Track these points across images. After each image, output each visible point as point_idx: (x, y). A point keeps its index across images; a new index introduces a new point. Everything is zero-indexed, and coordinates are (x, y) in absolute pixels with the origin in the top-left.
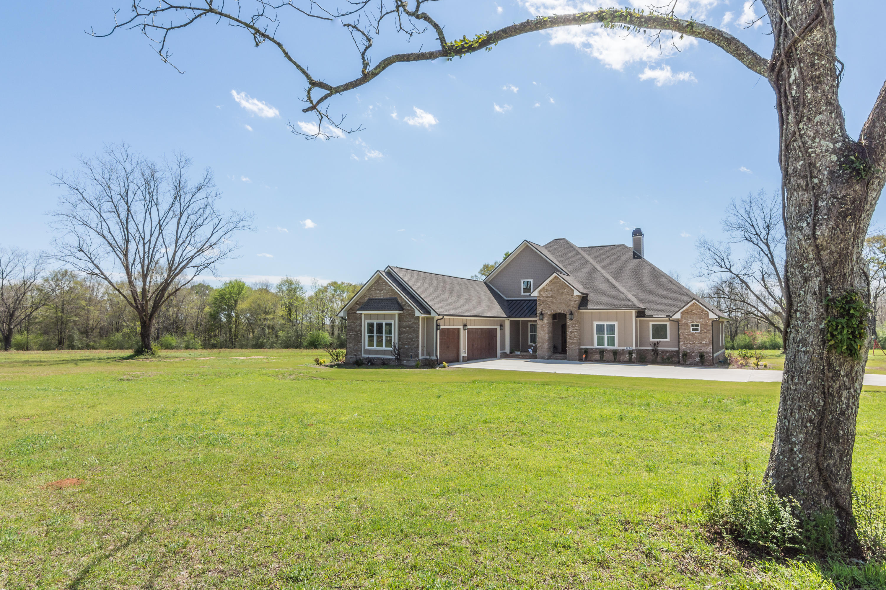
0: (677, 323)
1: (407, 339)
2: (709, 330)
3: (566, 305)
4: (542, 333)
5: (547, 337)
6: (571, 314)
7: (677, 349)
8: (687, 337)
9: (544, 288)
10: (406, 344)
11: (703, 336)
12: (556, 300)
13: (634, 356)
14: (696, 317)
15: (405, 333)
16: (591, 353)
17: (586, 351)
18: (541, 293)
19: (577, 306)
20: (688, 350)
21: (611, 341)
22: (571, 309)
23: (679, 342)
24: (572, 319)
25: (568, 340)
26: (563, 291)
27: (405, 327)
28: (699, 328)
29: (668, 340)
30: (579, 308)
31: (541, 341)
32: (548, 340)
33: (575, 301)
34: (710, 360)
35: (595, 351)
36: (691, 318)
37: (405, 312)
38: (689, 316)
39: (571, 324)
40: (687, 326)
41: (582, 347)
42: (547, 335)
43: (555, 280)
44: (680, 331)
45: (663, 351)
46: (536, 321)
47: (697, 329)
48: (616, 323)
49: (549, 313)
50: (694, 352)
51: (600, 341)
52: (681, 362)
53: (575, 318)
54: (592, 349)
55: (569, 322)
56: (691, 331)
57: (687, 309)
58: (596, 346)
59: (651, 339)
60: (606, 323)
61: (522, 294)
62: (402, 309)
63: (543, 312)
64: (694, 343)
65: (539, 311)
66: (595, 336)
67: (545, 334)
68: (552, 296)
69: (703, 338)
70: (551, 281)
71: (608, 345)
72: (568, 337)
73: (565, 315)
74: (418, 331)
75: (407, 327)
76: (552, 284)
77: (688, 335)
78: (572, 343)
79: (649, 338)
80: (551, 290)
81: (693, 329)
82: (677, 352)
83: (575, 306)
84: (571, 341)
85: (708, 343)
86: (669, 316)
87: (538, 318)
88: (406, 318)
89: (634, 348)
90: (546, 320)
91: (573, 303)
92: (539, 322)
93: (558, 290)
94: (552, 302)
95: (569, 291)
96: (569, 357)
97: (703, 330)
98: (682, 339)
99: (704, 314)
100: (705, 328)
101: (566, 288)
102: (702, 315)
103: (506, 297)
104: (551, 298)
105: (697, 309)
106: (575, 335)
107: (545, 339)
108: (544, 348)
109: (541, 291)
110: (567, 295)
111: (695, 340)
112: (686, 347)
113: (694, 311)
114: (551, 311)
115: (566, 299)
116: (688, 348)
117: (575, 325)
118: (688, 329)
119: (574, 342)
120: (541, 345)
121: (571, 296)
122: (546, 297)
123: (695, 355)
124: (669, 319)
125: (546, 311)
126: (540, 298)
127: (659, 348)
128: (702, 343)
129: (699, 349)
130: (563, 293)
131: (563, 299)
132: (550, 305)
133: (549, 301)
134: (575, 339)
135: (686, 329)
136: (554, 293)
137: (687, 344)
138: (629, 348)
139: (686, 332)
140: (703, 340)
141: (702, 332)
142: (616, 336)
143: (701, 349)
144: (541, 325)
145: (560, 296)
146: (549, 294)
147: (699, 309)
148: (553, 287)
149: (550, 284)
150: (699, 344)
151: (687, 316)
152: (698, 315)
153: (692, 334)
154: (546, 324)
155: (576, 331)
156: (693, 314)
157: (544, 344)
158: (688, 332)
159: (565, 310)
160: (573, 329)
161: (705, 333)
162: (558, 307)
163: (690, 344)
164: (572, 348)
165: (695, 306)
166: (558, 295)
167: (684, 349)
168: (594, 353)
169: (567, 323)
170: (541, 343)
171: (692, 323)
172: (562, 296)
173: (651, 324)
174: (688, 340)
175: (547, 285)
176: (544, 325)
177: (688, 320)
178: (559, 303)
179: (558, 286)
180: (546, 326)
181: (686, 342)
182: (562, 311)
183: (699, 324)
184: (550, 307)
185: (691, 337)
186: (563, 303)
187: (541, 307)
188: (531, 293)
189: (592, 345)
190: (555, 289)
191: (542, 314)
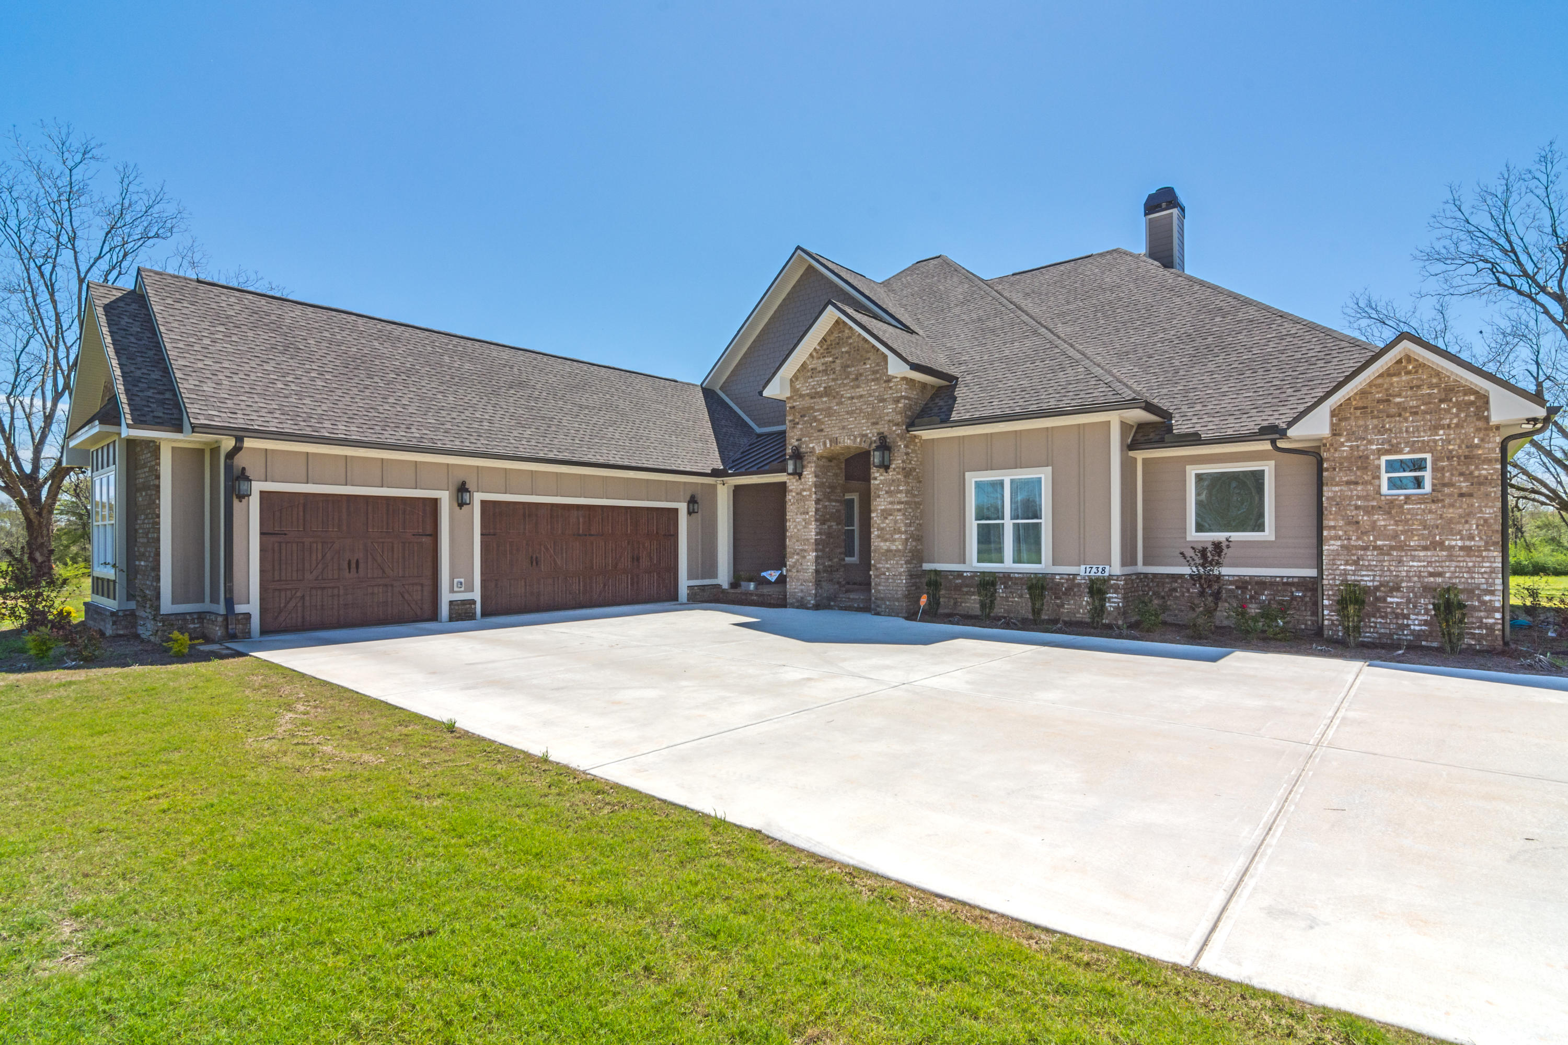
0: (1313, 460)
1: (143, 534)
2: (1484, 481)
3: (868, 416)
4: (799, 518)
5: (812, 532)
6: (885, 447)
7: (1313, 573)
8: (1363, 518)
9: (800, 363)
10: (142, 556)
11: (1450, 513)
12: (840, 403)
13: (1114, 601)
14: (1410, 422)
15: (141, 511)
16: (958, 588)
17: (935, 582)
18: (798, 385)
19: (902, 419)
20: (1367, 579)
21: (1029, 544)
22: (884, 429)
23: (1320, 541)
24: (886, 467)
25: (876, 543)
26: (861, 368)
28: (1427, 476)
29: (1268, 534)
30: (911, 424)
31: (798, 547)
32: (817, 542)
33: (897, 401)
34: (1490, 628)
36: (1381, 430)
38: (1371, 423)
39: (882, 483)
40: (1364, 468)
41: (927, 566)
42: (813, 526)
43: (836, 335)
44: (1327, 492)
45: (1243, 584)
47: (1416, 483)
49: (819, 450)
50: (1397, 588)
51: (990, 544)
52: (1328, 633)
53: (897, 463)
54: (960, 574)
55: (878, 478)
56: (1384, 489)
57: (1363, 393)
58: (973, 563)
59: (1193, 535)
60: (1007, 477)
63: (803, 450)
64: (1401, 547)
65: (791, 448)
66: (972, 525)
67: (807, 523)
68: (827, 392)
69: (1450, 521)
70: (825, 339)
71: (1017, 560)
72: (875, 533)
73: (868, 454)
76: (828, 351)
77: (1369, 511)
78: (889, 550)
79: (1184, 530)
80: (825, 372)
81: (1393, 484)
82: (1313, 586)
83: (899, 418)
84: (884, 546)
85: (1477, 542)
86: (1273, 432)
87: (790, 470)
89: (1116, 568)
90: (809, 476)
91: (890, 408)
92: (793, 484)
93: (845, 367)
94: (829, 413)
95: (878, 364)
96: (879, 602)
97: (1450, 485)
98: (1334, 528)
99: (1458, 405)
100: (1461, 474)
101: (869, 355)
102: (1448, 411)
103: (759, 426)
104: (825, 399)
105: (1418, 387)
106: (896, 522)
107: (808, 540)
108: (805, 571)
109: (797, 379)
110: (873, 380)
111: (1403, 532)
112: (1356, 563)
113: (1399, 395)
114: (825, 444)
115: (871, 395)
116: (1368, 568)
117: (898, 486)
118: (1365, 483)
119: (894, 548)
120: (798, 560)
121: (886, 382)
122: (812, 398)
123: (1409, 601)
124: (1273, 442)
125: (811, 445)
126: (795, 401)
127: (1225, 571)
128: (1441, 543)
129: (1431, 574)
130: (861, 375)
131: (861, 396)
132: (823, 423)
133: (818, 410)
134: (897, 536)
135: (1356, 483)
136: (834, 380)
137: (1365, 548)
138: (1094, 570)
139: (1359, 498)
140: (1452, 532)
141: (1446, 490)
142: (1046, 522)
143: (1440, 574)
144: (797, 494)
145: (853, 387)
146: (820, 386)
147: (1431, 386)
148: (831, 359)
149: (822, 351)
150: (1425, 548)
151: (1361, 423)
152: (1425, 412)
153: (1392, 502)
154: (810, 490)
155: (899, 510)
156: (1393, 410)
157: (804, 557)
158: (1365, 498)
159: (866, 435)
160: (891, 503)
161: (1462, 495)
162: (844, 428)
163: (1375, 548)
164: (888, 568)
165: (1408, 373)
166: (845, 385)
167: (1345, 573)
168: (965, 589)
169: (872, 482)
170: (798, 554)
171: (1388, 452)
172: (858, 387)
173: (1192, 471)
174: (1365, 533)
175: (814, 354)
176: (805, 493)
177: (1370, 442)
178: (848, 413)
179: (846, 352)
180: (810, 496)
181: (1358, 539)
182: (858, 440)
183: (1428, 456)
184: (821, 430)
185: (1381, 520)
186: (861, 410)
187: (797, 432)
189: (958, 558)
190: (838, 365)
191: (798, 456)
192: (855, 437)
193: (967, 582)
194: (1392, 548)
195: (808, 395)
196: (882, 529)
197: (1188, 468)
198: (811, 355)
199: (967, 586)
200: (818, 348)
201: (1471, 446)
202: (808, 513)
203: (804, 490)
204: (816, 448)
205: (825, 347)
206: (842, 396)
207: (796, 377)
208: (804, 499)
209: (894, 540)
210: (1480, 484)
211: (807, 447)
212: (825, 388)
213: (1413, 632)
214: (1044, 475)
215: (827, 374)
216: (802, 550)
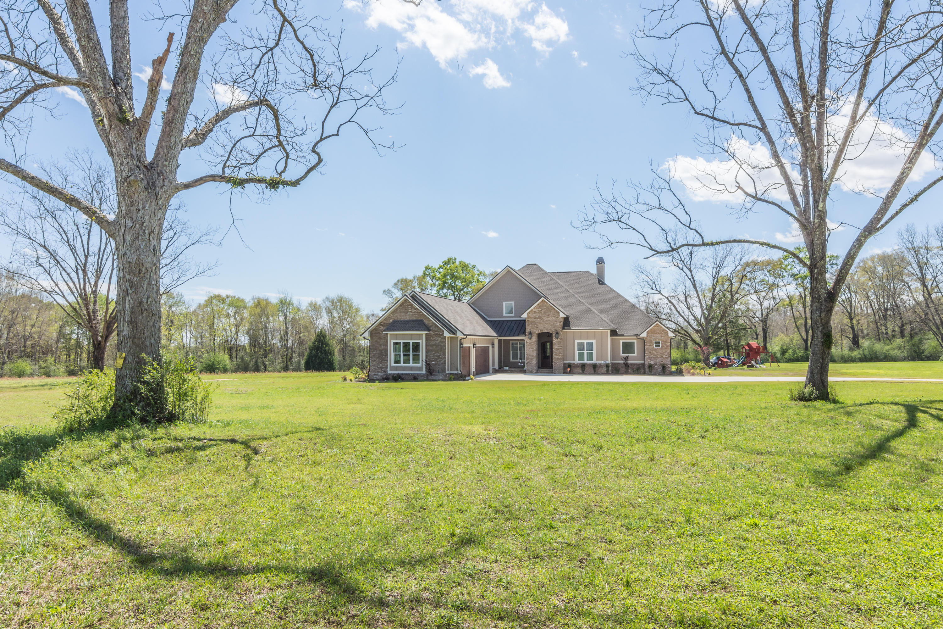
0: (643, 341)
1: (434, 356)
3: (552, 325)
4: (531, 349)
6: (557, 333)
7: (643, 362)
9: (532, 310)
10: (434, 361)
11: (664, 351)
12: (543, 321)
13: (610, 368)
14: (658, 335)
16: (574, 366)
17: (570, 366)
18: (530, 315)
19: (561, 327)
20: (652, 363)
21: (590, 356)
22: (556, 329)
23: (645, 356)
24: (557, 338)
25: (554, 356)
26: (550, 313)
27: (432, 346)
28: (660, 344)
29: (635, 354)
30: (564, 328)
31: (529, 357)
32: (535, 356)
33: (560, 322)
34: (669, 370)
35: (576, 365)
37: (432, 332)
38: (653, 335)
39: (556, 342)
40: (651, 343)
41: (566, 362)
42: (535, 352)
43: (542, 304)
44: (646, 347)
45: (631, 364)
46: (523, 340)
47: (659, 346)
48: (594, 341)
49: (537, 332)
50: (656, 364)
51: (581, 356)
52: (646, 372)
53: (560, 337)
54: (574, 363)
55: (555, 340)
56: (654, 347)
57: (651, 329)
58: (577, 361)
59: (621, 354)
60: (585, 341)
61: (504, 315)
62: (429, 330)
63: (532, 332)
64: (657, 357)
65: (528, 330)
66: (577, 352)
67: (533, 351)
68: (539, 318)
70: (539, 304)
71: (588, 360)
72: (554, 353)
73: (551, 334)
74: (445, 349)
76: (540, 307)
77: (652, 351)
78: (558, 358)
80: (539, 313)
81: (656, 346)
82: (644, 365)
85: (667, 356)
86: (637, 335)
87: (527, 337)
88: (434, 337)
90: (533, 339)
91: (558, 324)
92: (528, 341)
93: (545, 312)
94: (540, 323)
95: (554, 313)
96: (555, 371)
97: (664, 346)
98: (647, 354)
101: (551, 311)
102: (663, 334)
103: (486, 316)
104: (538, 320)
105: (659, 329)
106: (561, 351)
107: (533, 356)
108: (532, 363)
110: (553, 317)
111: (657, 355)
112: (650, 360)
113: (657, 330)
115: (552, 321)
116: (652, 361)
117: (561, 342)
118: (651, 346)
119: (560, 358)
120: (530, 361)
121: (556, 318)
122: (534, 319)
123: (658, 366)
124: (637, 337)
125: (534, 331)
126: (529, 319)
127: (629, 362)
128: (662, 356)
129: (661, 362)
130: (550, 315)
131: (549, 320)
132: (538, 325)
133: (536, 322)
136: (541, 315)
137: (652, 357)
138: (605, 362)
139: (650, 348)
140: (664, 354)
142: (594, 352)
144: (530, 343)
145: (547, 318)
146: (537, 316)
147: (661, 329)
148: (540, 310)
149: (538, 308)
150: (660, 357)
151: (651, 335)
152: (660, 334)
153: (655, 349)
154: (534, 342)
155: (560, 348)
156: (656, 333)
157: (532, 360)
158: (652, 348)
159: (551, 330)
160: (558, 347)
161: (665, 348)
162: (545, 327)
164: (558, 364)
165: (657, 326)
166: (545, 317)
167: (649, 362)
169: (553, 341)
171: (655, 340)
172: (549, 318)
173: (621, 341)
174: (652, 354)
177: (652, 338)
178: (546, 323)
179: (545, 309)
180: (534, 344)
181: (650, 356)
183: (661, 341)
184: (538, 327)
185: (654, 352)
186: (549, 323)
187: (530, 327)
188: (513, 315)
189: (574, 360)
190: (543, 311)
191: (530, 333)
192: (548, 330)
196: (556, 353)
198: (534, 308)
200: (536, 307)
201: (666, 340)
202: (533, 348)
203: (532, 342)
205: (538, 306)
206: (544, 319)
207: (529, 313)
208: (532, 344)
209: (560, 356)
210: (668, 346)
213: (659, 372)
216: (531, 358)
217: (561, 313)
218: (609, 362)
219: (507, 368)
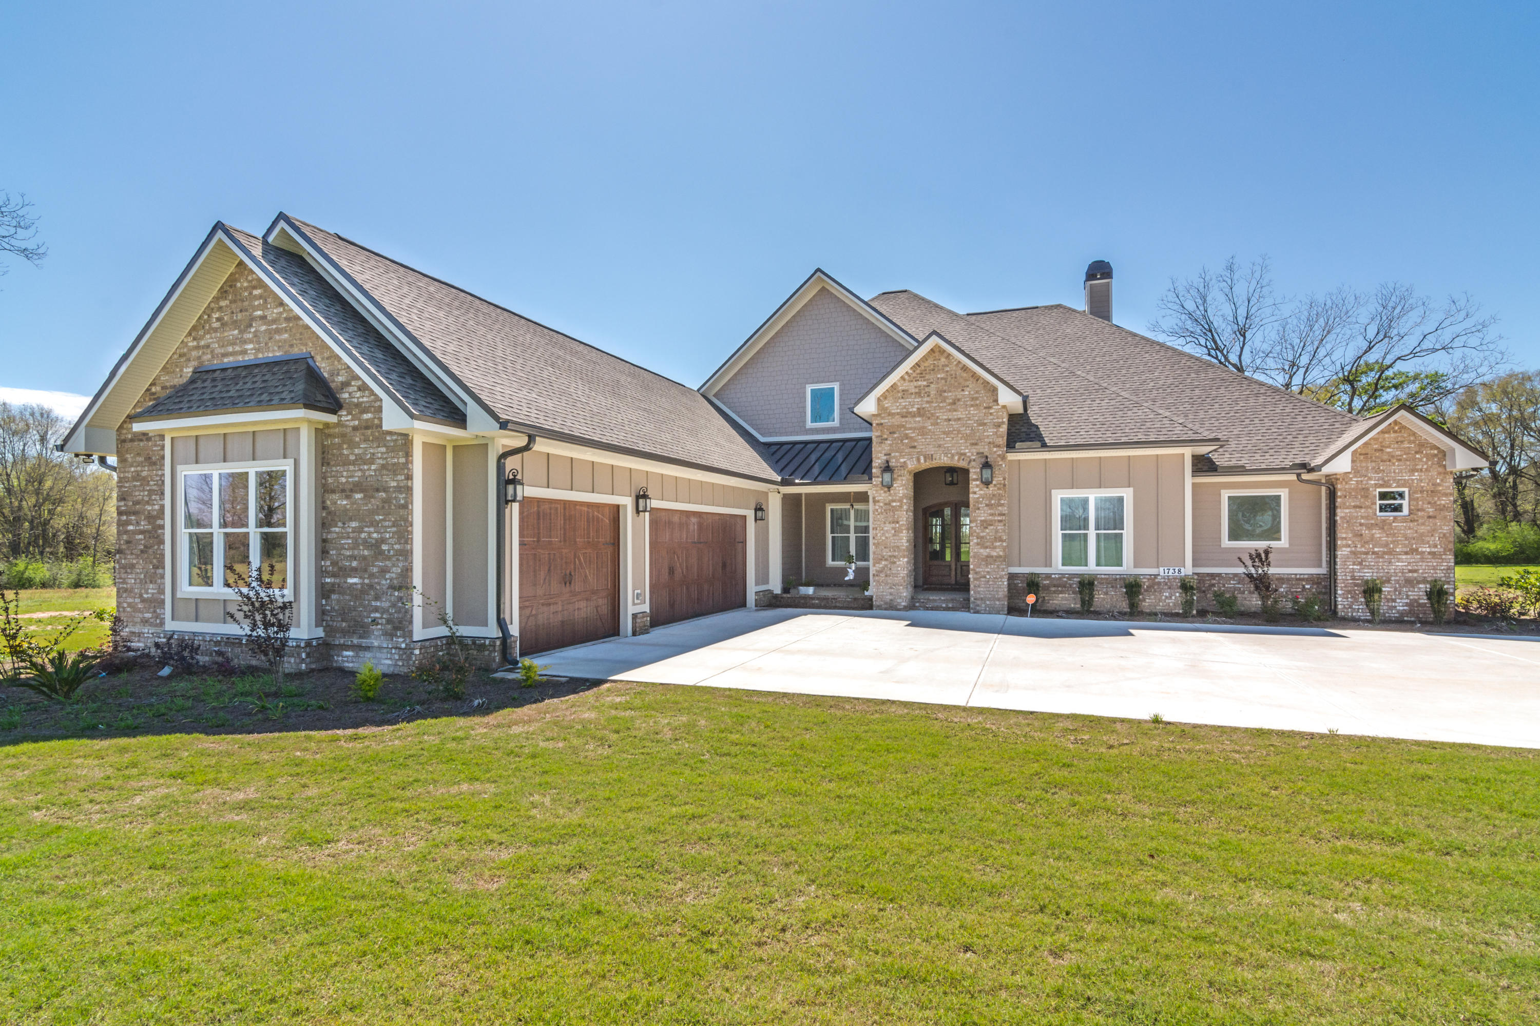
0: (1328, 489)
1: (355, 546)
2: (1444, 508)
3: (966, 437)
4: (888, 527)
5: (902, 540)
6: (987, 465)
8: (1365, 532)
9: (894, 387)
10: (354, 571)
11: (1422, 529)
12: (935, 424)
13: (1196, 594)
14: (1396, 466)
15: (346, 515)
16: (1046, 588)
17: (1033, 584)
18: (887, 404)
19: (1003, 441)
20: (1369, 575)
21: (1111, 550)
22: (986, 450)
23: (1334, 548)
24: (987, 483)
25: (974, 549)
26: (959, 394)
27: (347, 492)
28: (1405, 503)
29: (1286, 542)
30: (1011, 445)
31: (886, 553)
33: (997, 425)
35: (1061, 583)
36: (1378, 471)
37: (345, 416)
38: (1370, 465)
39: (982, 497)
40: (1366, 497)
41: (1012, 570)
42: (903, 534)
43: (930, 361)
44: (1340, 513)
45: (1281, 579)
46: (863, 497)
47: (1398, 508)
49: (912, 465)
50: (1388, 581)
51: (1075, 549)
52: (1341, 614)
53: (996, 479)
54: (1048, 576)
55: (976, 490)
56: (1378, 512)
58: (1058, 566)
59: (1228, 543)
60: (1093, 496)
62: (333, 404)
63: (893, 463)
64: (1391, 552)
65: (878, 461)
66: (1057, 534)
67: (897, 532)
68: (920, 412)
69: (1422, 535)
70: (918, 365)
71: (1098, 564)
72: (974, 541)
73: (966, 472)
74: (406, 506)
75: (358, 487)
76: (922, 373)
77: (1370, 527)
78: (990, 556)
79: (1220, 539)
80: (918, 394)
81: (1383, 508)
83: (997, 442)
84: (984, 552)
85: (1439, 549)
86: (1303, 468)
87: (876, 481)
88: (352, 445)
90: (899, 489)
91: (990, 431)
92: (878, 495)
93: (941, 392)
94: (923, 431)
95: (977, 392)
96: (979, 602)
97: (1422, 510)
98: (1345, 539)
99: (1427, 456)
100: (1429, 503)
101: (967, 383)
102: (1420, 460)
103: (763, 435)
104: (918, 419)
105: (1402, 442)
106: (997, 531)
107: (898, 547)
108: (896, 575)
109: (886, 398)
110: (972, 406)
111: (1393, 542)
112: (1360, 564)
113: (1389, 447)
114: (918, 460)
115: (969, 419)
116: (1369, 567)
117: (999, 500)
118: (1367, 507)
119: (995, 554)
120: (886, 566)
121: (985, 408)
122: (903, 417)
123: (1396, 590)
124: (1299, 475)
125: (902, 460)
126: (883, 418)
127: (1272, 571)
128: (1417, 550)
129: (1410, 571)
130: (959, 400)
131: (959, 419)
132: (916, 441)
133: (910, 429)
134: (998, 544)
135: (1361, 507)
136: (927, 402)
137: (1367, 553)
138: (1171, 571)
139: (1362, 517)
140: (1423, 542)
141: (1420, 514)
142: (1128, 533)
143: (1415, 571)
144: (886, 504)
145: (950, 411)
146: (913, 406)
147: (1410, 442)
148: (925, 383)
149: (914, 375)
150: (1406, 553)
151: (1364, 464)
152: (1406, 460)
153: (1384, 521)
154: (901, 501)
155: (1000, 521)
156: (1385, 457)
157: (895, 563)
158: (1367, 518)
159: (965, 454)
160: (992, 515)
161: (1429, 517)
162: (939, 446)
163: (1374, 553)
164: (988, 572)
165: (1395, 432)
166: (941, 408)
167: (1353, 571)
168: (1053, 589)
169: (971, 496)
170: (886, 560)
171: (1381, 486)
172: (955, 410)
173: (1225, 495)
174: (1367, 543)
175: (906, 377)
176: (894, 504)
177: (1370, 479)
178: (944, 433)
179: (942, 379)
180: (901, 506)
181: (1362, 546)
182: (956, 458)
183: (1406, 490)
184: (914, 447)
185: (1377, 533)
186: (959, 432)
187: (886, 447)
188: (836, 423)
189: (1048, 562)
190: (933, 389)
191: (887, 468)
192: (953, 455)
193: (1055, 582)
194: (1384, 553)
195: (898, 414)
196: (982, 537)
197: (1223, 491)
198: (902, 378)
199: (1054, 586)
200: (910, 371)
201: (1435, 485)
202: (898, 522)
203: (894, 501)
204: (908, 462)
205: (918, 371)
206: (938, 417)
207: (884, 396)
208: (894, 509)
209: (995, 548)
210: (1441, 510)
211: (897, 461)
212: (918, 409)
213: (1398, 611)
214: (1127, 494)
215: (920, 396)
216: (890, 556)
217: (1002, 388)
218: (1188, 570)
219: (810, 590)
